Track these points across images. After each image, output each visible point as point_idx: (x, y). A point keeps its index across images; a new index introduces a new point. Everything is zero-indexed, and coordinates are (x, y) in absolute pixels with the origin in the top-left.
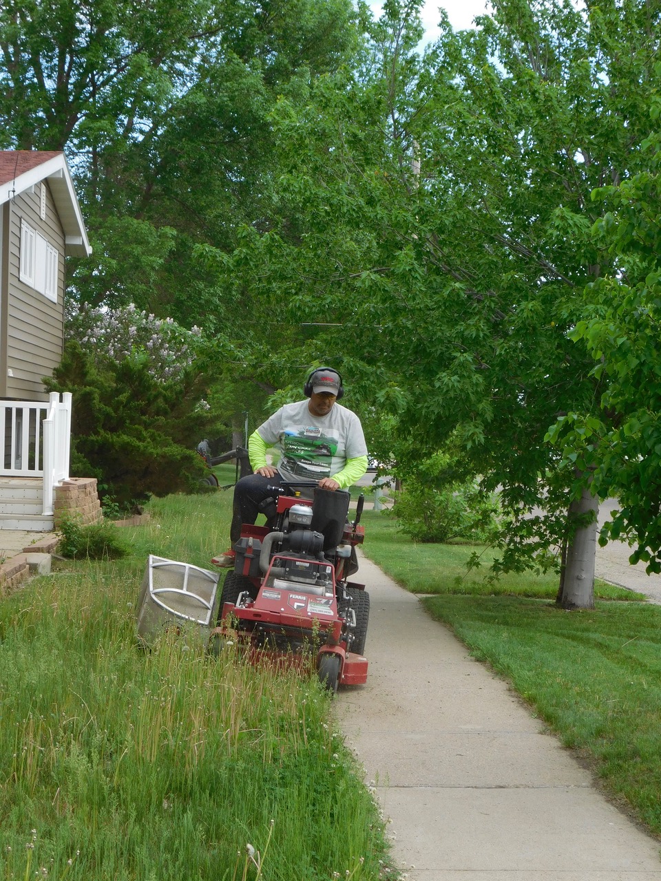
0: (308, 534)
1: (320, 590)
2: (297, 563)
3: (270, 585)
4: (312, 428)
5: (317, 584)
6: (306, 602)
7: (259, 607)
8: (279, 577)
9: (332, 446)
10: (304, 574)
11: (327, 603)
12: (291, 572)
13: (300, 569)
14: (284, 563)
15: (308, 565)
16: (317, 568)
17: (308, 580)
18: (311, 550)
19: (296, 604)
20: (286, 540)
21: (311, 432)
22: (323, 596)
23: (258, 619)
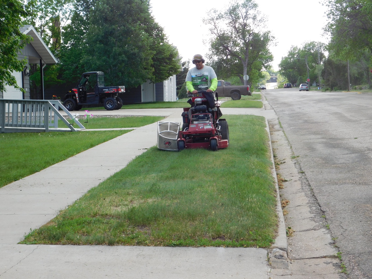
0: (201, 106)
1: (208, 122)
2: (200, 115)
3: (193, 123)
4: (199, 73)
5: (207, 120)
6: (204, 126)
7: (190, 130)
8: (195, 121)
9: (206, 77)
10: (203, 118)
11: (210, 125)
12: (198, 119)
13: (201, 117)
14: (196, 116)
15: (203, 115)
16: (206, 115)
17: (204, 120)
18: (203, 111)
19: (201, 127)
20: (195, 109)
21: (199, 74)
22: (208, 123)
23: (190, 133)
